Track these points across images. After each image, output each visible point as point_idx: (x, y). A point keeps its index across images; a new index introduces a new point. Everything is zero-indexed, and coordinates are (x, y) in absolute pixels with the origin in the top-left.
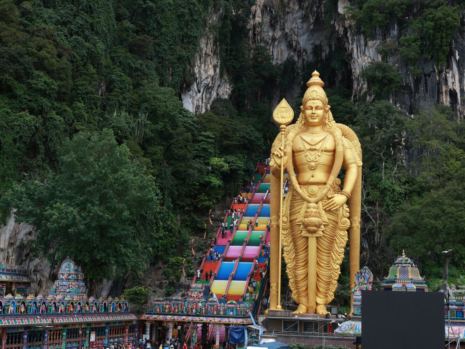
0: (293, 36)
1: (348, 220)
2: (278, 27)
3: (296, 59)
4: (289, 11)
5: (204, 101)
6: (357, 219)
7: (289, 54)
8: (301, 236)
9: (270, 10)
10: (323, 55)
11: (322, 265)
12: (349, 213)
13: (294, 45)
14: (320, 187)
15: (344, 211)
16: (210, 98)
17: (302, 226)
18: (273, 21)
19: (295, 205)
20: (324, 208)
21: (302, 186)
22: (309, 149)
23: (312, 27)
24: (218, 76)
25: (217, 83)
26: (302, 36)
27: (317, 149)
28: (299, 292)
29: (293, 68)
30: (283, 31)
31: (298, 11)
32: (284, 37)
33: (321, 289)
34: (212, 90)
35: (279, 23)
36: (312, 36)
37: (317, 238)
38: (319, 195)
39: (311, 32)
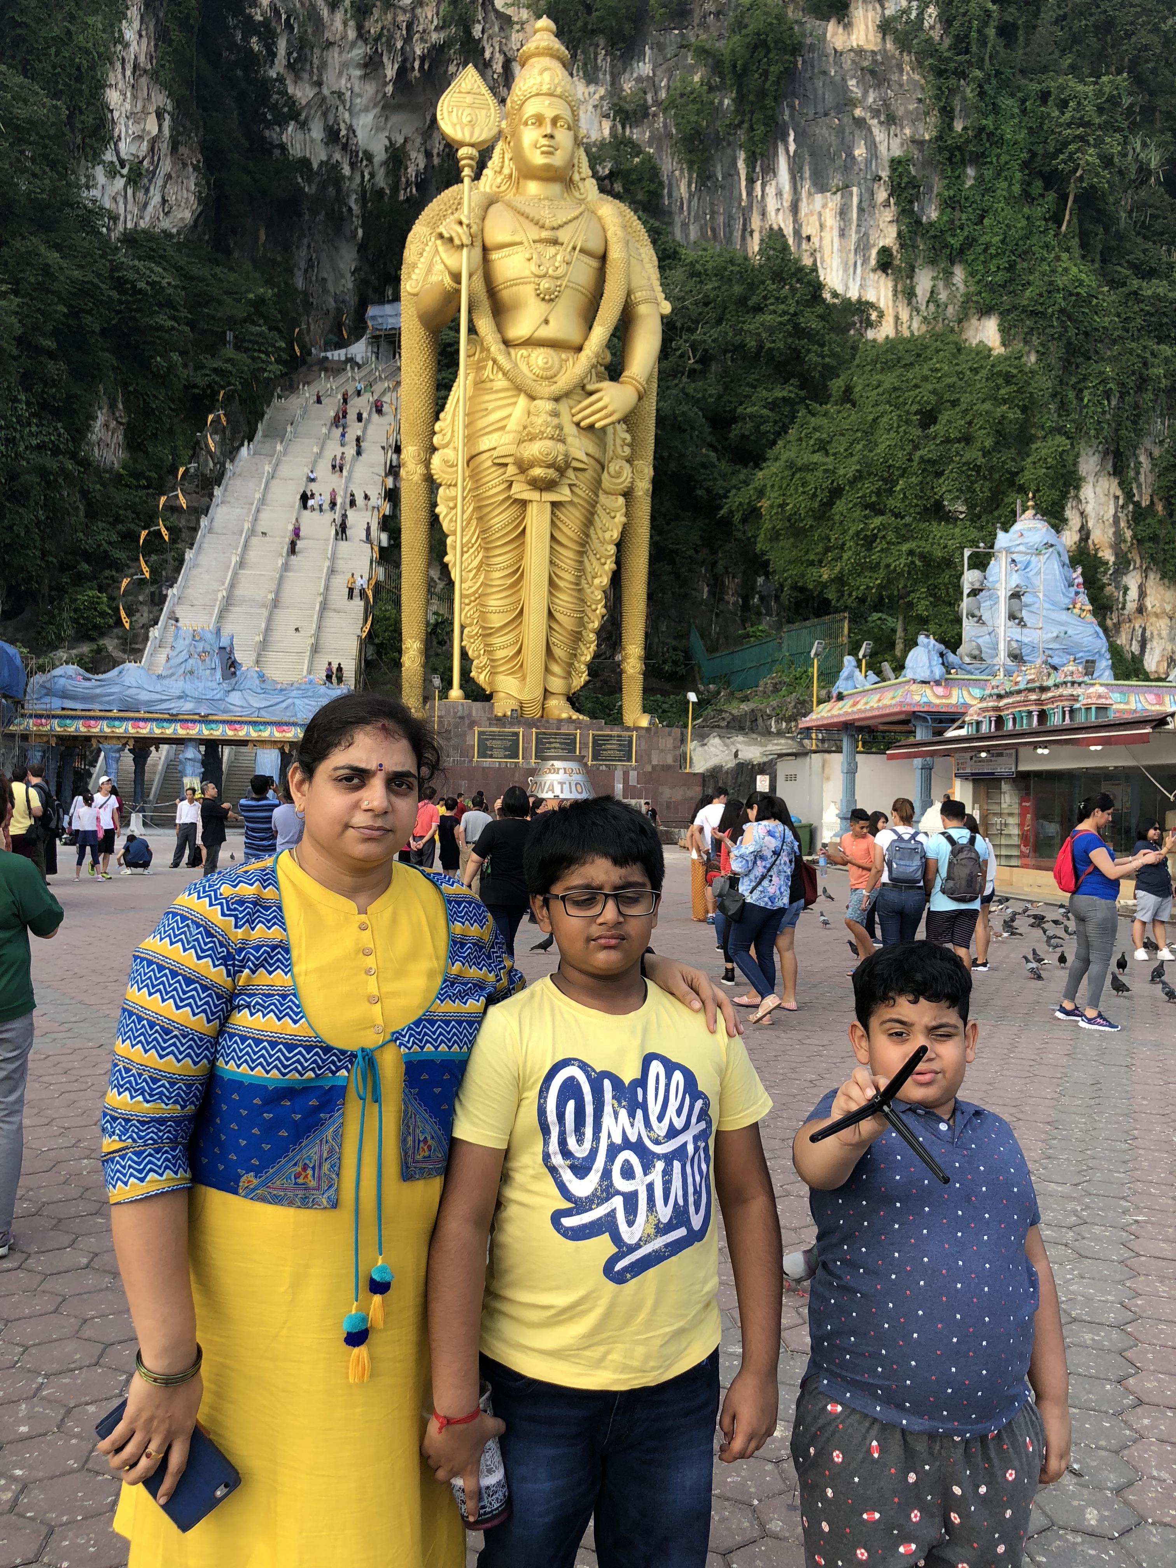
0: (341, 108)
1: (627, 465)
2: (306, 76)
3: (347, 171)
4: (332, 40)
5: (129, 208)
6: (646, 470)
7: (330, 157)
8: (509, 497)
9: (288, 20)
10: (411, 171)
11: (561, 584)
12: (631, 445)
13: (343, 132)
14: (564, 356)
15: (619, 442)
16: (146, 205)
17: (511, 470)
18: (295, 55)
19: (491, 406)
20: (576, 419)
21: (512, 351)
22: (537, 237)
23: (389, 89)
24: (164, 147)
25: (166, 166)
26: (363, 115)
27: (560, 240)
28: (492, 660)
29: (339, 190)
30: (317, 90)
31: (353, 44)
32: (320, 106)
33: (558, 652)
34: (150, 181)
35: (308, 67)
36: (386, 120)
37: (554, 504)
38: (564, 381)
39: (383, 108)
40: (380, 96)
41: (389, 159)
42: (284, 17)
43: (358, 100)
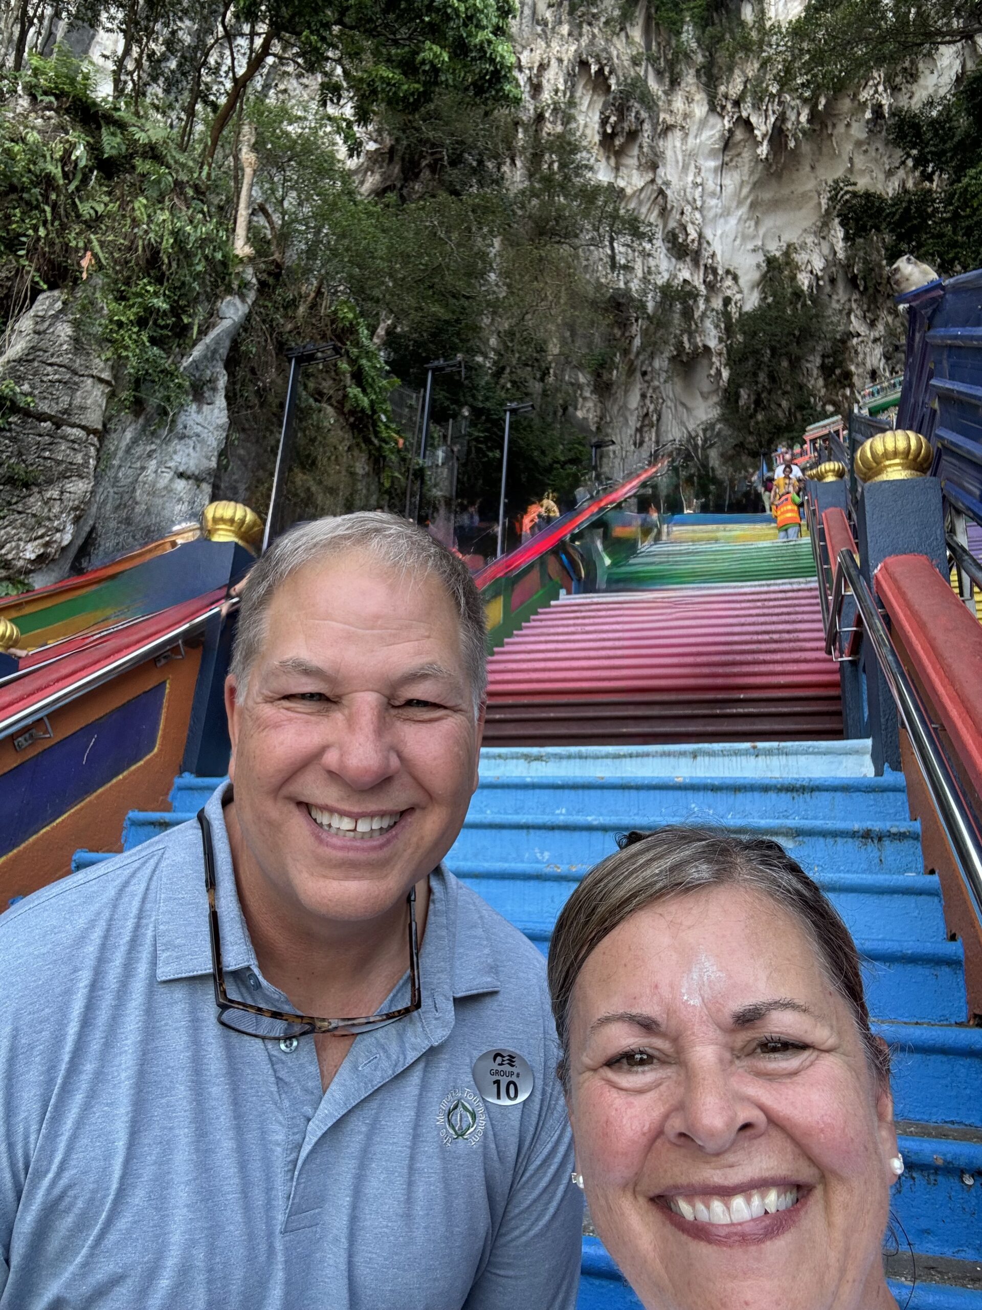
2: (633, 159)
9: (600, 73)
10: (803, 278)
23: (763, 150)
26: (722, 220)
30: (649, 177)
31: (703, 123)
32: (655, 201)
39: (753, 206)
40: (745, 191)
41: (764, 276)
42: (594, 68)
43: (713, 202)
